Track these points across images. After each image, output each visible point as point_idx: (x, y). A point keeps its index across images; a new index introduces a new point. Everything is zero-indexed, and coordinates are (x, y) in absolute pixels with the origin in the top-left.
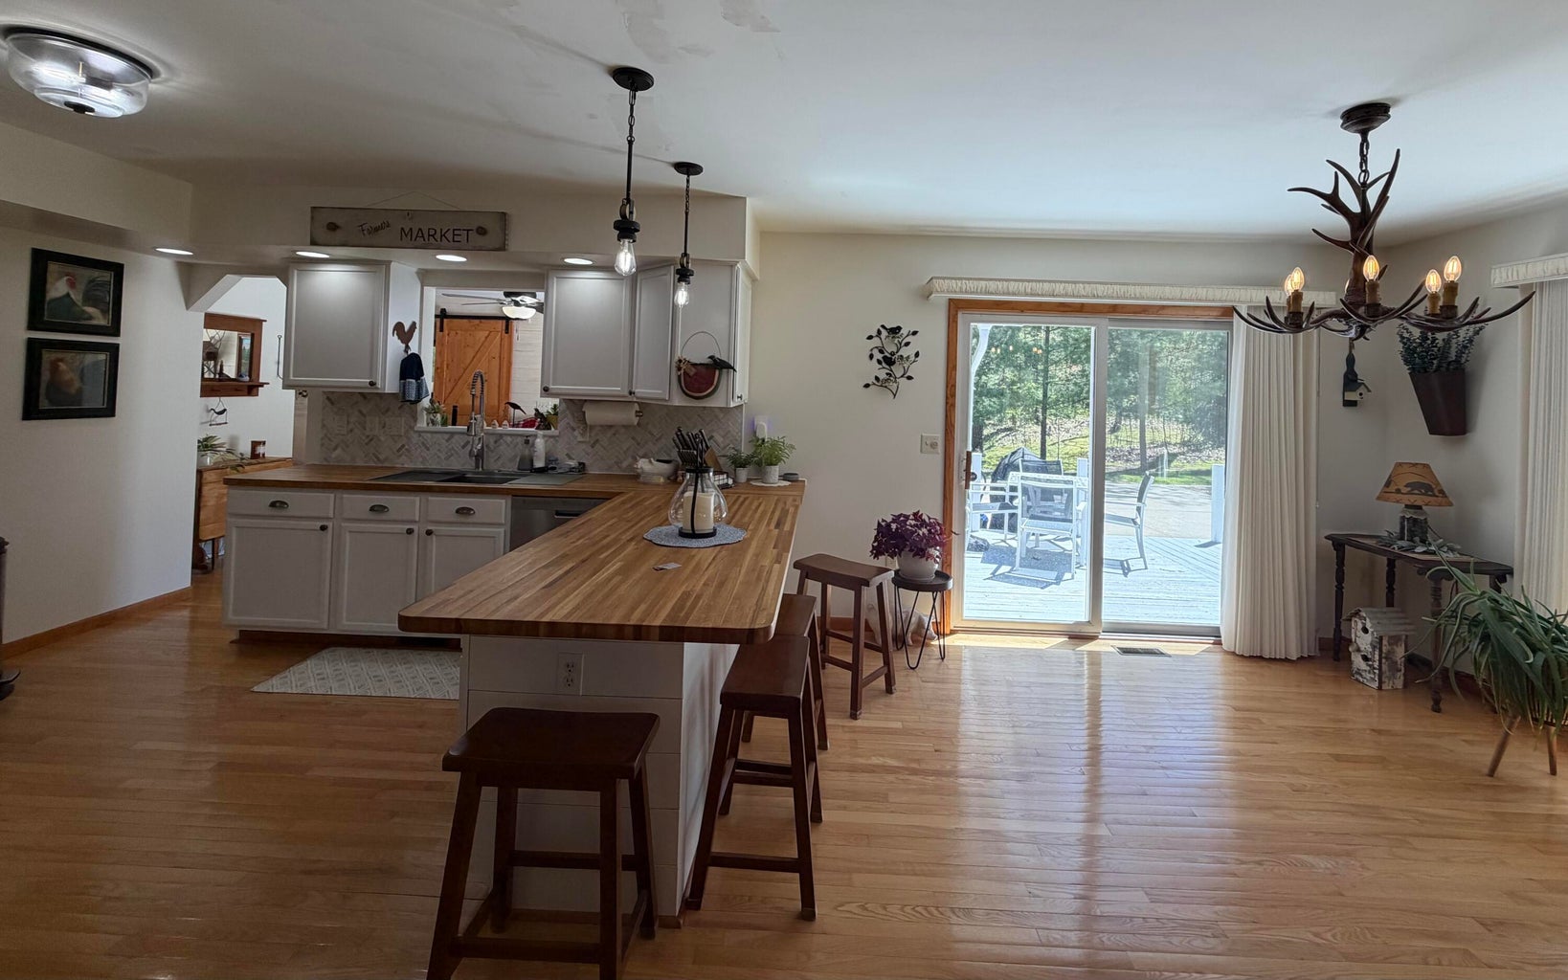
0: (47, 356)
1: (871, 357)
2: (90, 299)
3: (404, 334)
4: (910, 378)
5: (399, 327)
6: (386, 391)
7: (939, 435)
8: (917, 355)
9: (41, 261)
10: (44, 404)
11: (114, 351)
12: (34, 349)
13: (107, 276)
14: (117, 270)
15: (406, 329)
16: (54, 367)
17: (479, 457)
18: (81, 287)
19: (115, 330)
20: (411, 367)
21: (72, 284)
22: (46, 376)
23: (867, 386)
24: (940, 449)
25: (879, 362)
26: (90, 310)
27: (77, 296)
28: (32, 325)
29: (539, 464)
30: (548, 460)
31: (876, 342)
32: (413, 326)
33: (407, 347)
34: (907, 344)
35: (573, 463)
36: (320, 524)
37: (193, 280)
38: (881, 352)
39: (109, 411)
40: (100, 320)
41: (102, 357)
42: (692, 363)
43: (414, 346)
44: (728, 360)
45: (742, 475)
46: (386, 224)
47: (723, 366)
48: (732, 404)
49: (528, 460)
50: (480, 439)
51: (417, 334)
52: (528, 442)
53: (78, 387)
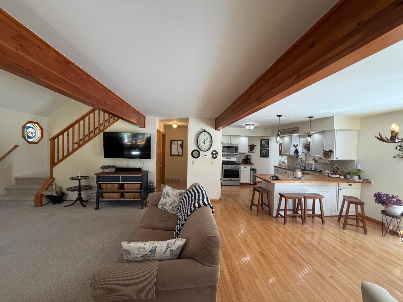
0: (262, 150)
1: (396, 148)
2: (266, 144)
5: (294, 146)
6: (291, 155)
10: (262, 156)
12: (261, 149)
13: (268, 141)
14: (269, 140)
16: (263, 152)
18: (265, 142)
19: (268, 147)
20: (297, 152)
21: (264, 142)
22: (262, 152)
23: (394, 157)
25: (400, 150)
27: (265, 144)
28: (261, 147)
32: (297, 145)
33: (296, 148)
35: (319, 170)
36: (280, 173)
38: (400, 147)
39: (268, 157)
40: (267, 146)
42: (326, 151)
43: (297, 148)
44: (332, 150)
45: (348, 177)
46: (286, 131)
47: (331, 152)
48: (334, 160)
49: (312, 168)
50: (305, 164)
51: (298, 146)
52: (312, 165)
53: (265, 154)
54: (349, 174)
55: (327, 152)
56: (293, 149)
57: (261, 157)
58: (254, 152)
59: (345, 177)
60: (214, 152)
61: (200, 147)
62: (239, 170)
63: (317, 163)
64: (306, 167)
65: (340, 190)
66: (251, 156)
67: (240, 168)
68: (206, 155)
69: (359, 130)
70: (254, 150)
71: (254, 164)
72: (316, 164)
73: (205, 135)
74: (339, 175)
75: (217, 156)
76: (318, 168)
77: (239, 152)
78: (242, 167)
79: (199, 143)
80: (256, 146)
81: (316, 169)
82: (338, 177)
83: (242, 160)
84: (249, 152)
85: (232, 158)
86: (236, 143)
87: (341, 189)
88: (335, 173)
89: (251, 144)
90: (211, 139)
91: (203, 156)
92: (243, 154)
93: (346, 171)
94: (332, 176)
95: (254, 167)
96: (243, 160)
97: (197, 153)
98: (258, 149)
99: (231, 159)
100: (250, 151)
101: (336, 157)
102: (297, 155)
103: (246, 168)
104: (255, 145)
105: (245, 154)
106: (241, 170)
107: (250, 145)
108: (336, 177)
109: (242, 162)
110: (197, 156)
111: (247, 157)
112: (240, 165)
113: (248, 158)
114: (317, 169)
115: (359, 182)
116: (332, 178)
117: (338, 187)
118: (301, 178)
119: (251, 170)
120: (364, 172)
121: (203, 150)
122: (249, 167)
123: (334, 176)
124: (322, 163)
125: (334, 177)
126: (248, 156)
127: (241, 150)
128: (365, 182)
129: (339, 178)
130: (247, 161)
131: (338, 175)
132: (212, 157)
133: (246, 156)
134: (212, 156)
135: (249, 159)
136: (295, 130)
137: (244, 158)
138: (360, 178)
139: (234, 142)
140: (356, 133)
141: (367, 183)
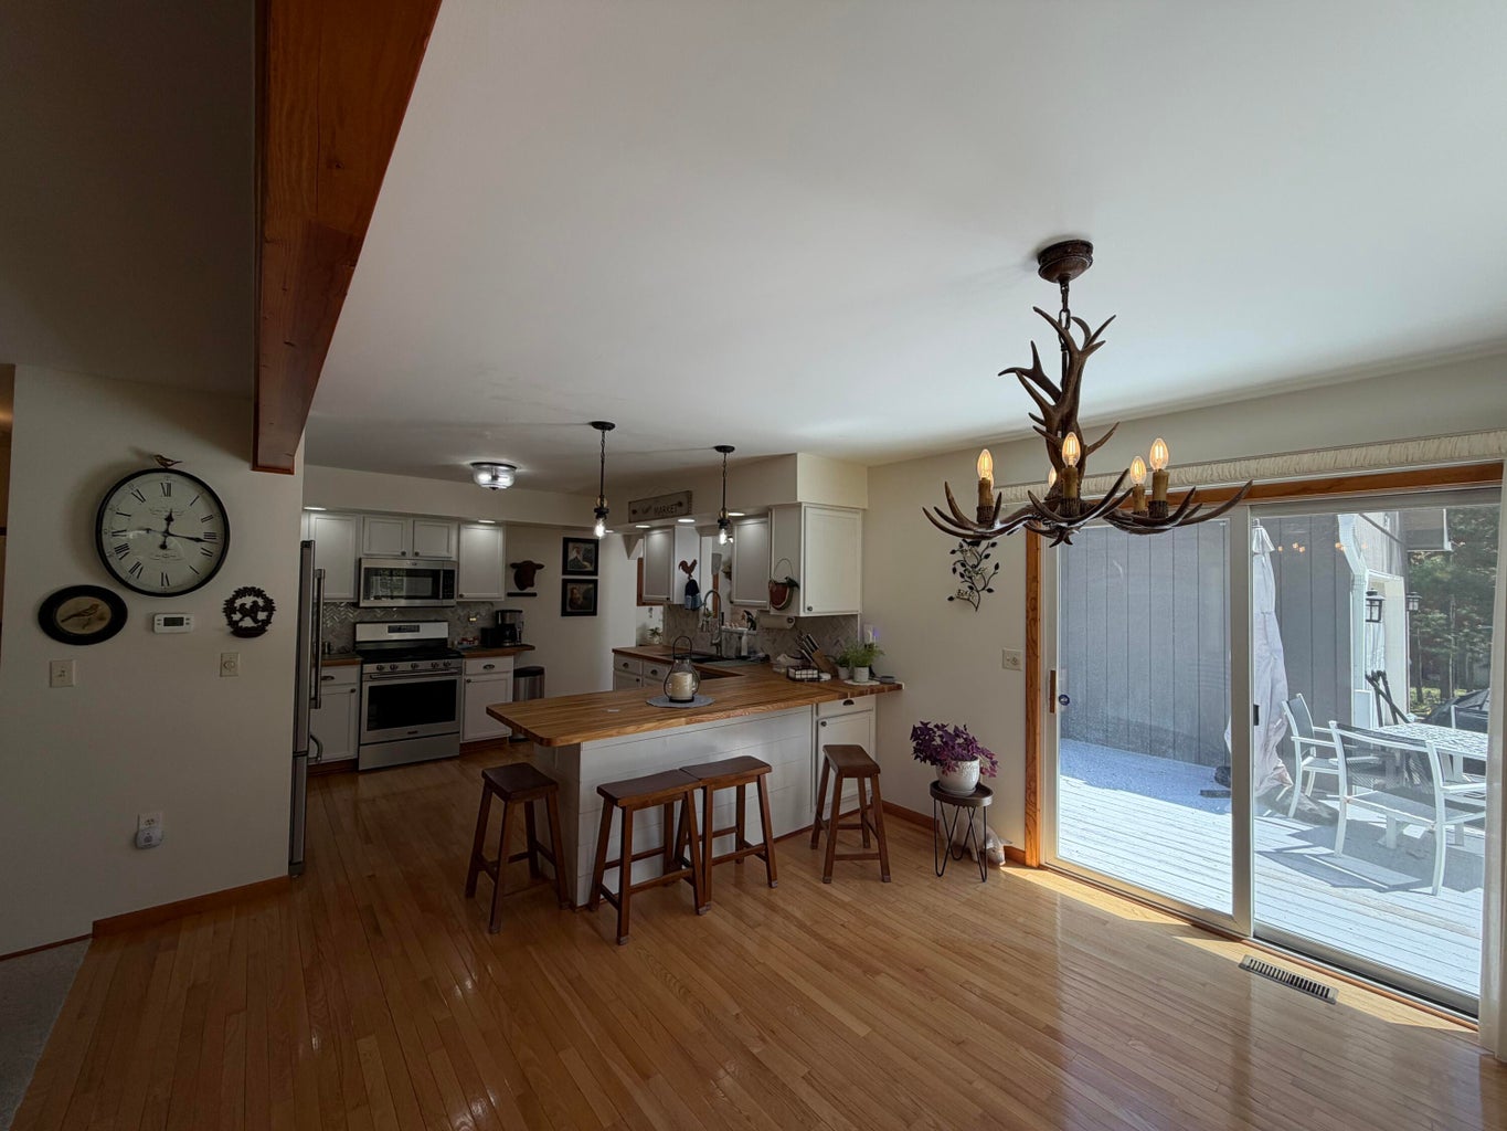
0: (569, 586)
1: (954, 570)
2: (585, 559)
3: (687, 568)
4: (990, 591)
5: (683, 564)
6: (675, 603)
7: (1020, 650)
8: (997, 567)
9: (566, 541)
10: (569, 609)
11: (595, 582)
12: (565, 582)
13: (592, 549)
14: (595, 543)
15: (689, 564)
16: (572, 592)
17: (718, 645)
18: (582, 553)
19: (595, 572)
20: (692, 588)
21: (578, 552)
22: (569, 596)
23: (951, 599)
24: (1022, 666)
25: (962, 576)
26: (586, 563)
27: (580, 558)
28: (565, 572)
29: (744, 653)
30: (749, 653)
31: (959, 556)
32: (694, 563)
33: (690, 575)
34: (987, 556)
35: (761, 654)
36: (635, 677)
37: (630, 542)
38: (963, 565)
39: (594, 613)
40: (590, 568)
41: (591, 586)
42: (776, 584)
43: (695, 575)
44: (796, 580)
45: (843, 673)
46: (650, 507)
47: (793, 585)
48: (802, 614)
49: (739, 650)
50: (720, 633)
51: (697, 567)
52: (740, 638)
53: (582, 600)
54: (844, 663)
55: (781, 588)
56: (680, 577)
57: (565, 613)
58: (535, 595)
59: (835, 675)
60: (248, 601)
61: (123, 566)
62: (455, 681)
63: (755, 629)
64: (724, 643)
65: (821, 728)
66: (521, 612)
67: (460, 671)
68: (178, 622)
69: (864, 510)
70: (532, 585)
71: (532, 648)
72: (752, 631)
73: (168, 494)
74: (816, 672)
75: (267, 621)
76: (758, 649)
77: (461, 596)
78: (474, 666)
79: (110, 543)
80: (541, 567)
81: (752, 651)
82: (816, 676)
83: (477, 634)
84: (510, 595)
85: (421, 625)
86: (444, 554)
87: (824, 724)
88: (806, 667)
89: (519, 560)
90: (218, 519)
91: (153, 630)
92: (483, 602)
93: (837, 652)
94: (797, 677)
95: (529, 660)
96: (483, 631)
97: (95, 607)
98: (550, 580)
99: (417, 629)
100: (518, 591)
101: (808, 604)
102: (695, 601)
103: (492, 667)
104: (536, 562)
105: (491, 603)
106: (469, 681)
107: (513, 565)
108: (810, 676)
109: (476, 643)
110: (98, 627)
111: (503, 619)
112: (463, 657)
113: (508, 621)
114: (755, 652)
115: (872, 691)
116: (798, 685)
117: (815, 716)
118: (692, 700)
119: (518, 673)
120: (882, 653)
121: (156, 586)
122: (505, 664)
123: (804, 676)
124: (768, 630)
125: (802, 680)
126: (504, 612)
127: (467, 589)
128: (886, 687)
129: (819, 678)
130: (500, 634)
131: (814, 669)
132: (229, 629)
133: (497, 612)
134: (232, 623)
135: (512, 627)
136: (680, 504)
137: (486, 624)
138: (872, 675)
139: (434, 547)
140: (858, 517)
141: (890, 690)
